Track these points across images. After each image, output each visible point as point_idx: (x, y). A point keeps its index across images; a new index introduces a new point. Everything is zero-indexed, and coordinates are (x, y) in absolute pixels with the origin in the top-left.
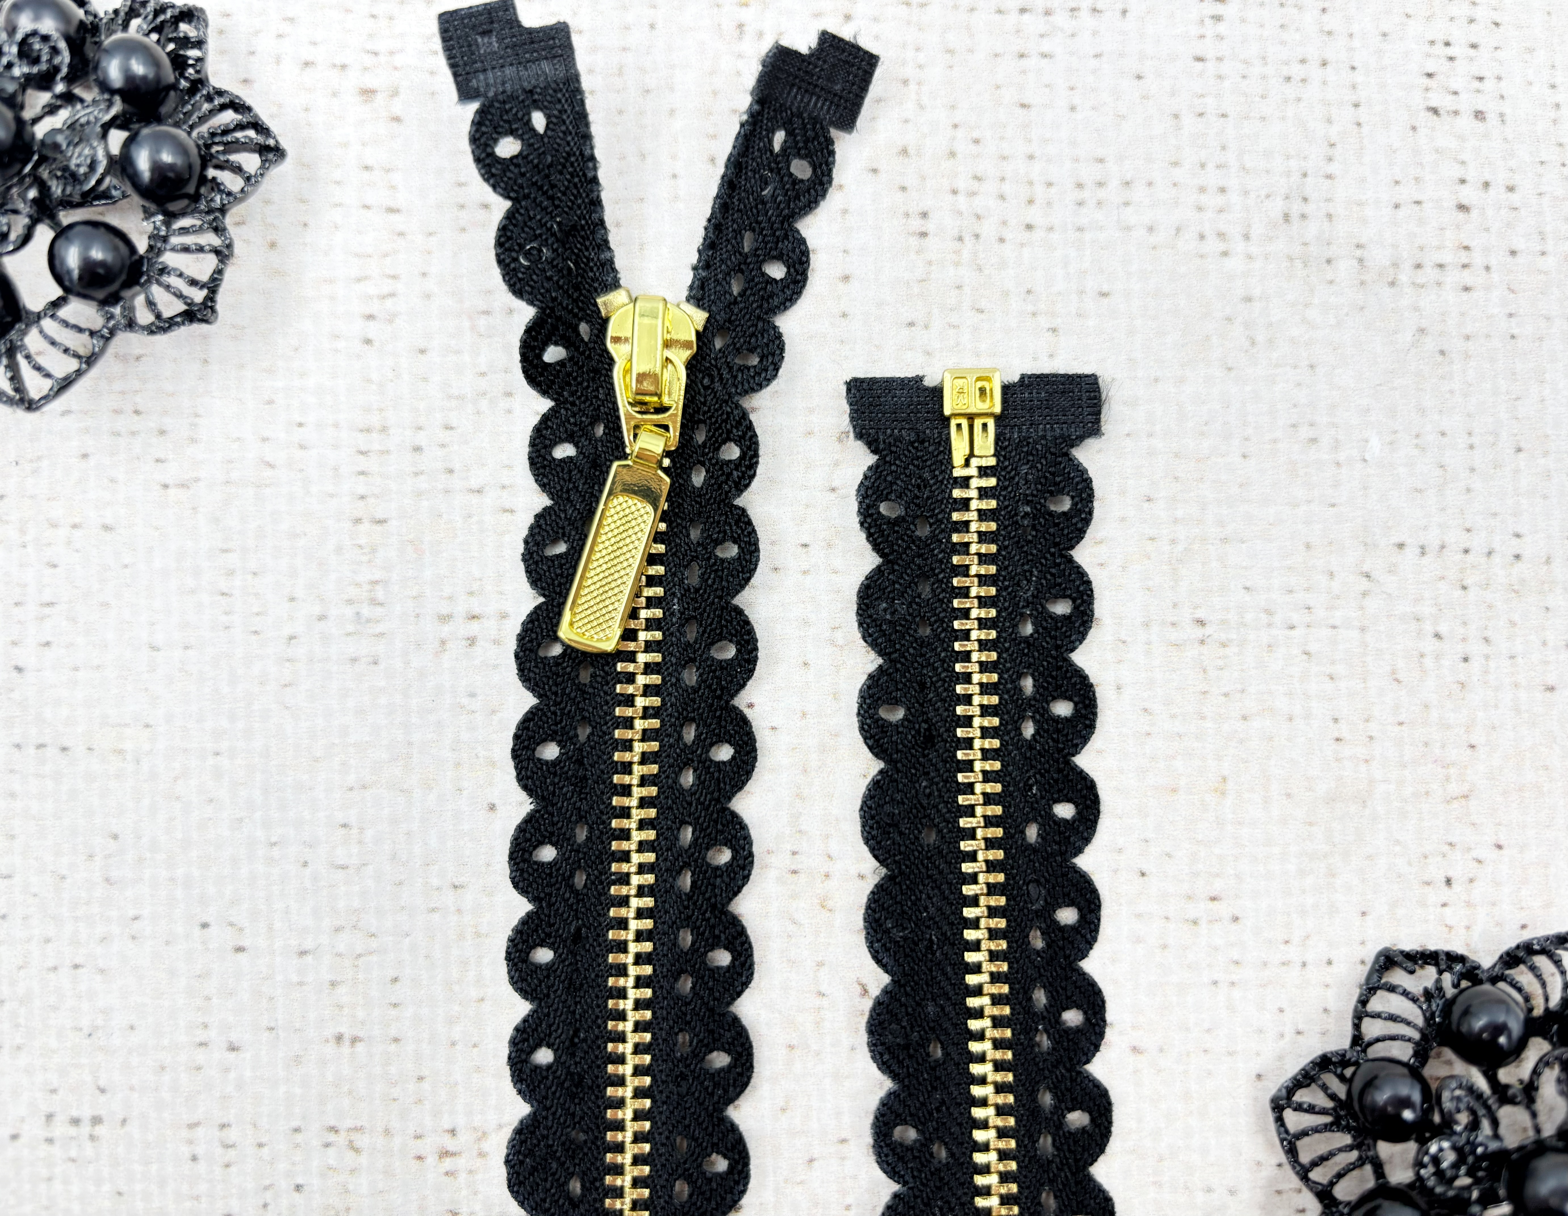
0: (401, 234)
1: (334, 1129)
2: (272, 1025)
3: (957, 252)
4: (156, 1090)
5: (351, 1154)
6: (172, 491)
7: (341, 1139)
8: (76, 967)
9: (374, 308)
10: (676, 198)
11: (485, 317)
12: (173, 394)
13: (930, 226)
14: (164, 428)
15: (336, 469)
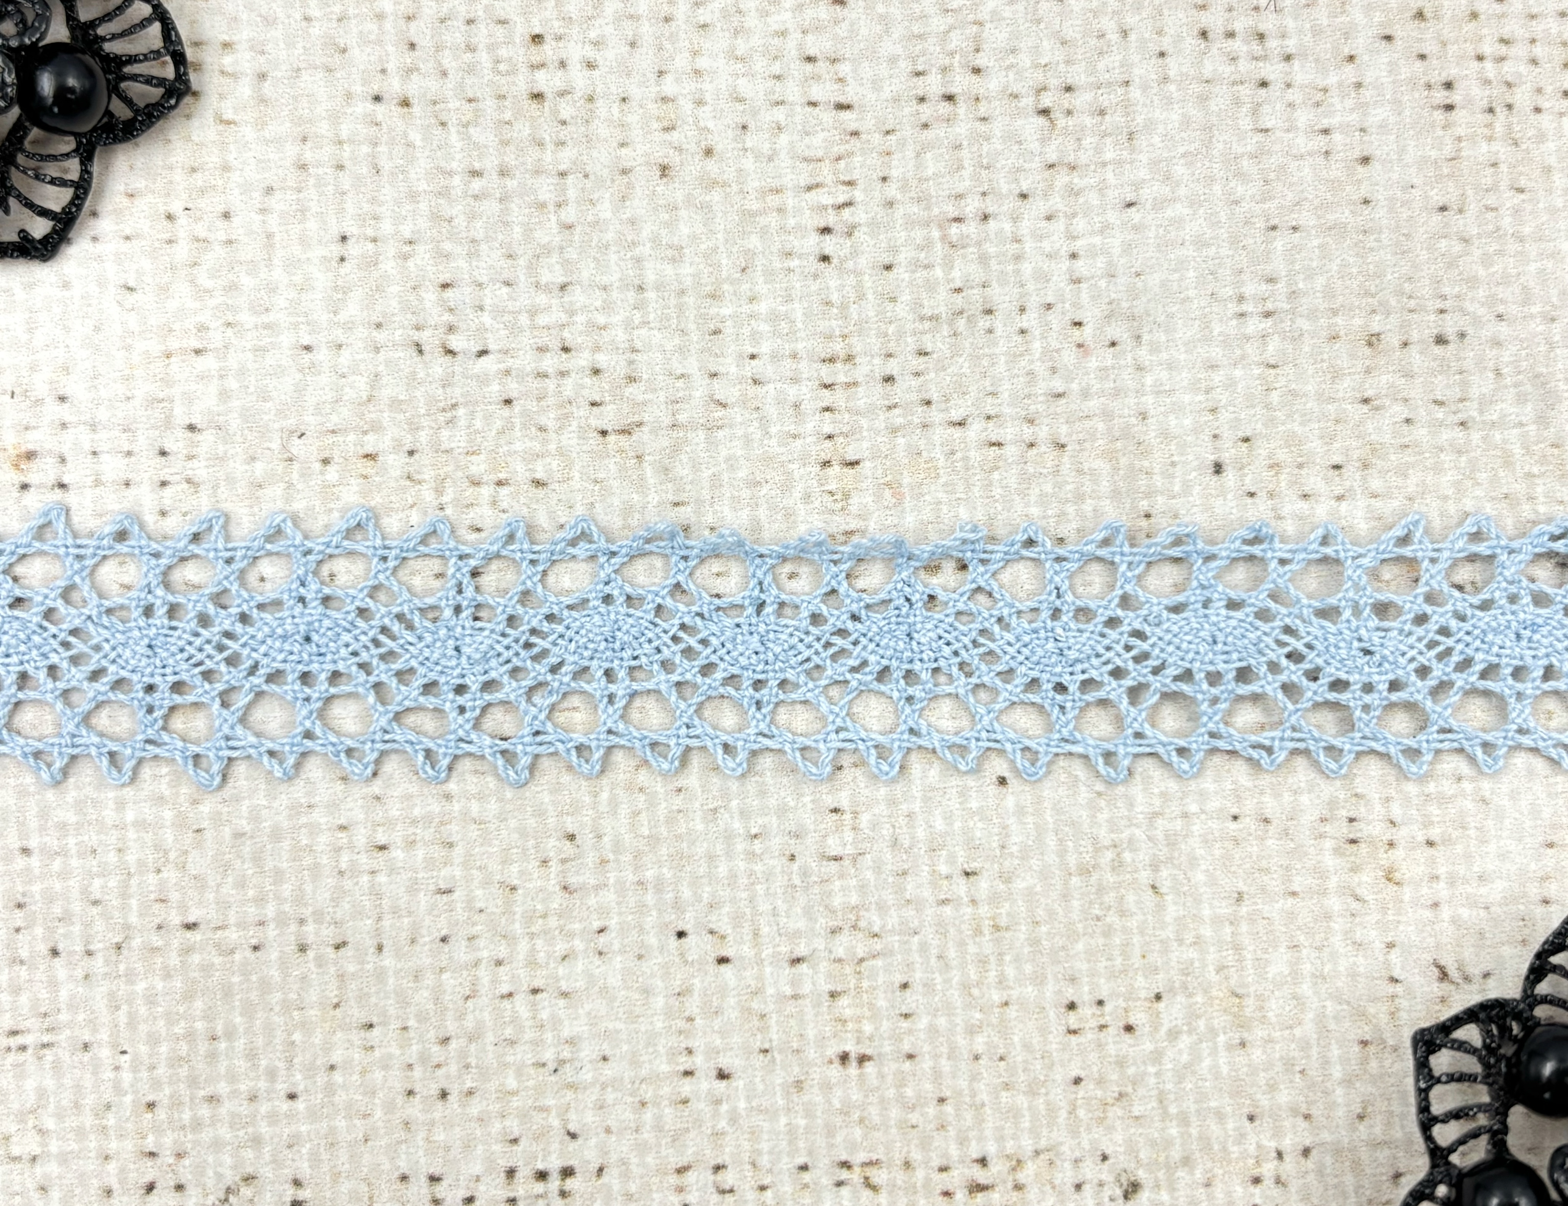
0: (855, 134)
1: (845, 1165)
2: (767, 1046)
3: (1489, 126)
4: (637, 1131)
5: (867, 1193)
6: (612, 438)
7: (855, 1176)
8: (535, 991)
9: (831, 219)
10: (1166, 79)
11: (955, 225)
12: (604, 328)
13: (1456, 97)
14: (598, 366)
15: (796, 406)
